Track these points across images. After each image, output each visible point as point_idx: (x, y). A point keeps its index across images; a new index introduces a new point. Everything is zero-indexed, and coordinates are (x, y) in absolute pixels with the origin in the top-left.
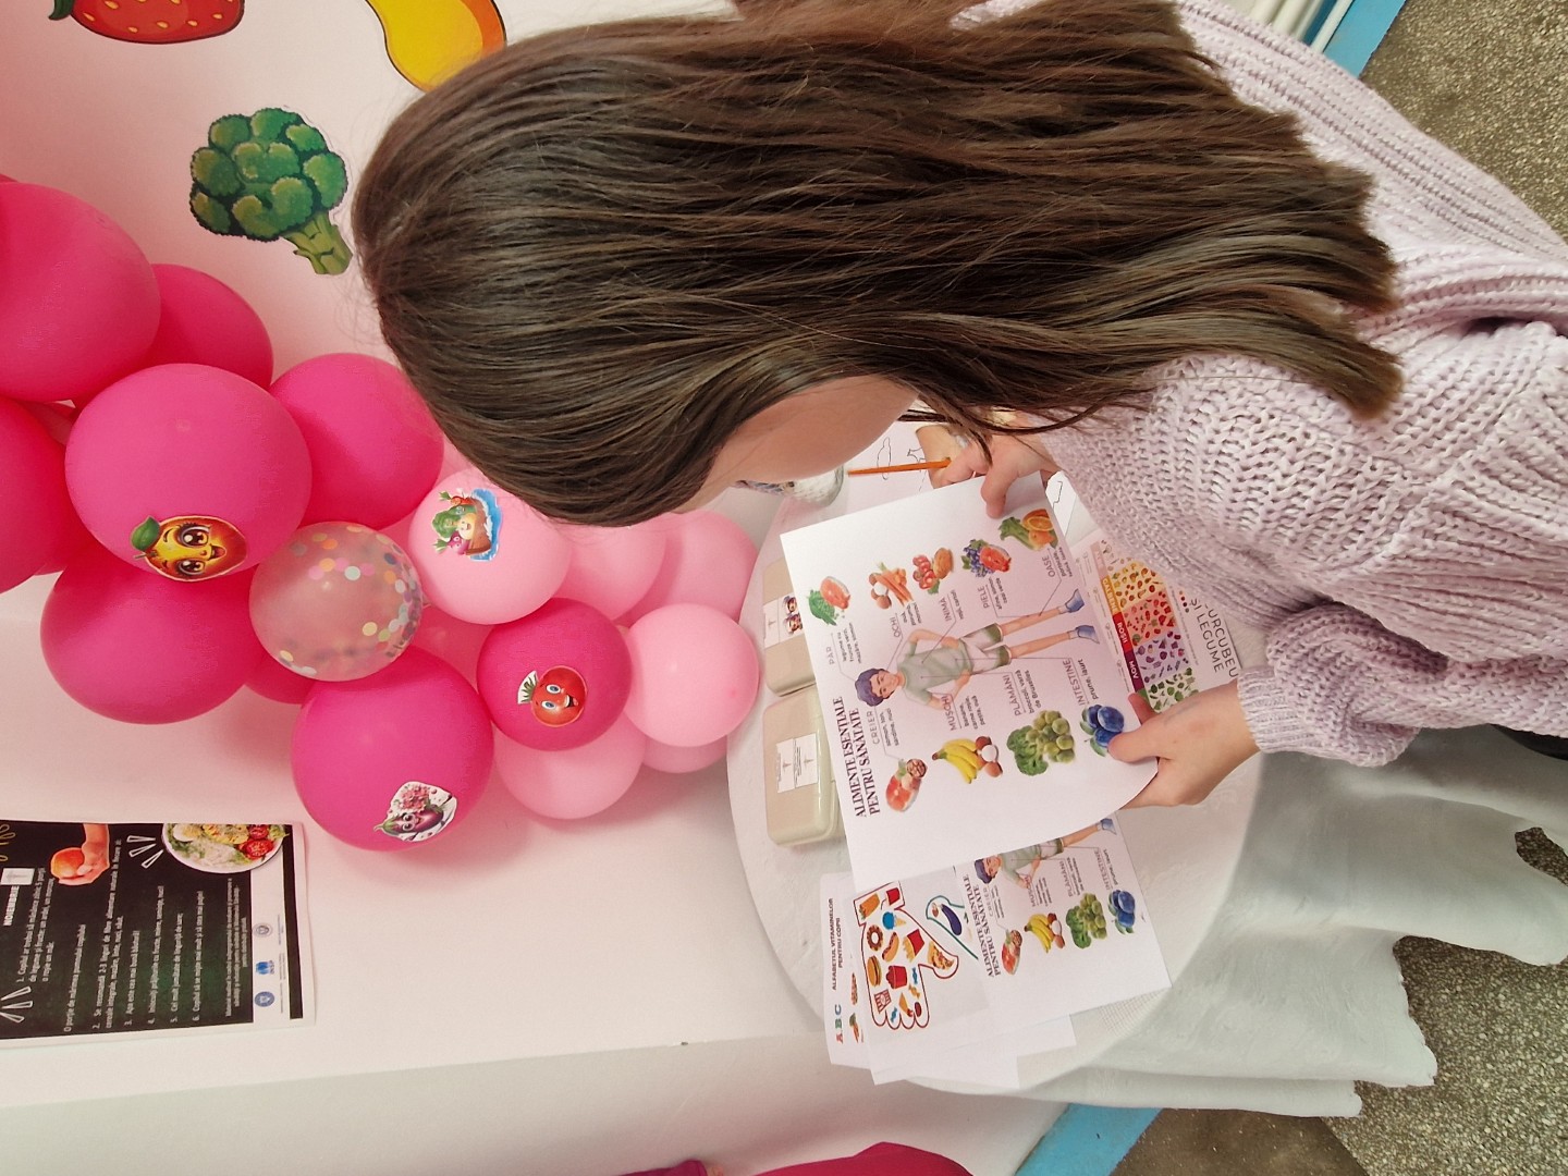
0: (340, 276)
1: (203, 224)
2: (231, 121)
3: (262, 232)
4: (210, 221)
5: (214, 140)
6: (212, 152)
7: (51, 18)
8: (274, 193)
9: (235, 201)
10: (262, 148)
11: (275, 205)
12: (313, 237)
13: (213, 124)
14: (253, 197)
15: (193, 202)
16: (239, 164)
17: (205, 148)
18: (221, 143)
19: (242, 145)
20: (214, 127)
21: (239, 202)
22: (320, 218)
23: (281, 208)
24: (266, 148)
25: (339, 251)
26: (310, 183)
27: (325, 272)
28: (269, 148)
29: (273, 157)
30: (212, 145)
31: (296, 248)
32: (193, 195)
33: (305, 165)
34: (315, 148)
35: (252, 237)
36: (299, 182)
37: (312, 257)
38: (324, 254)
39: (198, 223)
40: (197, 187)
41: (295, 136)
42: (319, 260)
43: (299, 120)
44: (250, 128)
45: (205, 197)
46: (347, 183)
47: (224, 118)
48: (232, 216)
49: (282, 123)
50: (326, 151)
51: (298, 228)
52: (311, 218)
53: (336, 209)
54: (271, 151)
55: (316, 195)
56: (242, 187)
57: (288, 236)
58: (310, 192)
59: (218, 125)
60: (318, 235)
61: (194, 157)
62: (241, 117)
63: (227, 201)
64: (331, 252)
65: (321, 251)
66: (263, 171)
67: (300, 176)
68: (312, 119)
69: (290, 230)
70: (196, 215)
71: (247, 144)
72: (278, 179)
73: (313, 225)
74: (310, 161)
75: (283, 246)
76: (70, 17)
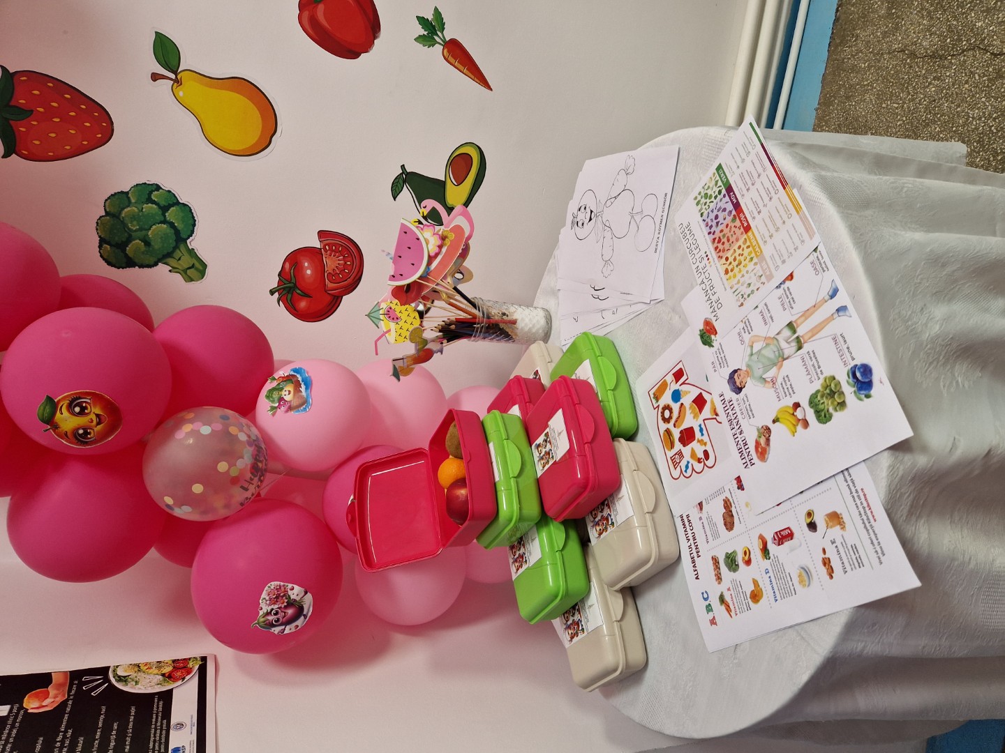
0: (201, 281)
1: (109, 263)
2: (116, 196)
3: (147, 262)
4: (113, 261)
5: (108, 210)
6: (108, 218)
7: (3, 157)
8: (150, 236)
9: (127, 246)
10: (138, 209)
11: (152, 243)
12: (179, 259)
13: (106, 200)
14: (138, 241)
15: (101, 251)
16: (125, 222)
17: (103, 216)
18: (112, 210)
19: (126, 210)
20: (107, 202)
21: (129, 246)
22: (182, 247)
23: (157, 245)
24: (140, 209)
25: (197, 265)
26: (172, 225)
27: (192, 280)
28: (142, 209)
29: (146, 213)
30: (107, 213)
31: (171, 268)
32: (100, 247)
33: (167, 214)
34: (171, 203)
35: (141, 266)
36: (165, 226)
37: (181, 272)
38: (189, 268)
39: (106, 264)
40: (102, 241)
41: (157, 198)
42: (186, 273)
43: (158, 188)
44: (129, 198)
45: (109, 247)
46: (195, 221)
47: (112, 195)
48: (126, 256)
49: (148, 191)
50: (178, 203)
51: (169, 255)
52: (176, 247)
53: (191, 238)
54: (144, 210)
55: (177, 232)
56: (130, 236)
57: (164, 262)
58: (173, 231)
59: (109, 200)
60: (182, 258)
61: (97, 223)
62: (122, 192)
63: (122, 246)
64: (193, 266)
65: (186, 267)
66: (141, 223)
67: (164, 222)
68: (166, 185)
69: (164, 258)
70: (104, 259)
71: (129, 209)
72: (151, 227)
73: (178, 251)
74: (169, 211)
75: (162, 269)
76: (14, 155)
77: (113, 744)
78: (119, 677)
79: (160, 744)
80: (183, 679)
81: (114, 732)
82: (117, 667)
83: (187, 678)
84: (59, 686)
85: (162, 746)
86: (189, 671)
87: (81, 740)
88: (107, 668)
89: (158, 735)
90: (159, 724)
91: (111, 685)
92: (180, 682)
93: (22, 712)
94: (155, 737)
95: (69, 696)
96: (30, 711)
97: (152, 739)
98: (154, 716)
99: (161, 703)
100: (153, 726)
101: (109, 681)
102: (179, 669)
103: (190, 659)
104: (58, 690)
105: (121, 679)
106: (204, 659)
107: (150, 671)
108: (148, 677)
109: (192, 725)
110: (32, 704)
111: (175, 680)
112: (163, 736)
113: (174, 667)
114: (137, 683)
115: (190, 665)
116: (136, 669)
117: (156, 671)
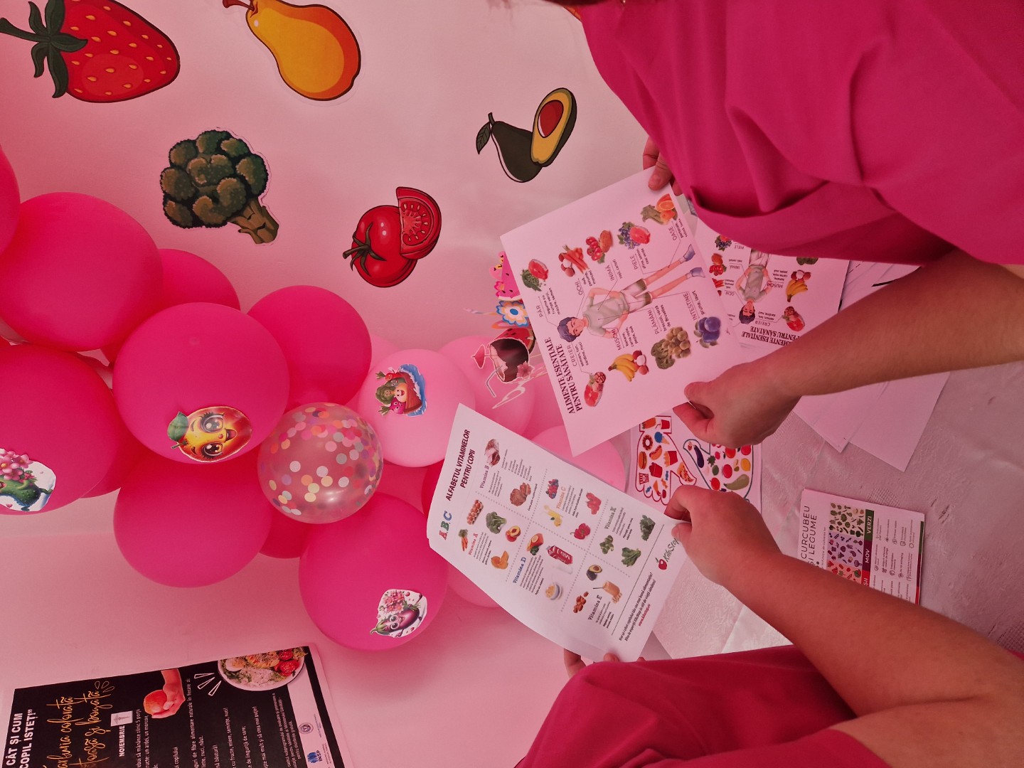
0: (272, 242)
1: (175, 223)
2: (183, 145)
3: (215, 221)
4: (179, 219)
5: (173, 161)
6: (173, 170)
7: (54, 97)
8: (219, 192)
9: (194, 203)
10: (206, 160)
11: (221, 200)
12: (250, 218)
13: (171, 150)
14: (205, 197)
15: (166, 208)
16: (192, 174)
17: (168, 168)
18: (178, 161)
19: (193, 161)
20: (172, 152)
21: (196, 203)
22: (253, 204)
23: (226, 201)
24: (208, 160)
25: (269, 224)
26: (242, 179)
27: (262, 241)
28: (211, 160)
29: (214, 165)
30: (173, 165)
31: (240, 228)
32: (165, 203)
33: (237, 167)
34: (242, 153)
35: (209, 226)
36: (235, 180)
37: (252, 232)
38: (260, 228)
39: (170, 223)
40: (167, 197)
41: (227, 148)
42: (256, 233)
43: (228, 136)
44: (196, 148)
45: (174, 203)
46: (268, 175)
47: (178, 144)
48: (192, 213)
49: (216, 139)
50: (249, 154)
51: (239, 213)
52: (246, 205)
53: (263, 194)
54: (212, 162)
55: (247, 186)
56: (197, 191)
57: (233, 221)
58: (243, 186)
59: (174, 150)
60: (253, 216)
61: (161, 176)
62: (189, 141)
63: (188, 203)
64: (264, 226)
65: (257, 227)
66: (209, 177)
67: (235, 175)
68: (237, 133)
69: (232, 215)
70: (169, 217)
71: (196, 160)
72: (220, 181)
73: (248, 209)
74: (240, 163)
75: (231, 228)
76: (66, 94)
77: (248, 752)
78: (230, 672)
79: (294, 749)
80: (294, 673)
81: (245, 738)
82: (225, 661)
83: (297, 671)
84: (173, 686)
85: (297, 752)
86: (297, 665)
87: (215, 748)
88: (216, 663)
89: (289, 739)
90: (286, 727)
91: (224, 683)
92: (291, 677)
93: (146, 718)
94: (287, 741)
95: (187, 697)
96: (154, 717)
97: (285, 744)
98: (279, 718)
99: (280, 701)
100: (281, 729)
101: (221, 678)
102: (285, 662)
103: (293, 649)
104: (173, 690)
105: (233, 675)
106: (306, 649)
107: (259, 664)
108: (258, 671)
109: (318, 727)
110: (153, 709)
111: (287, 675)
112: (295, 740)
113: (281, 660)
114: (249, 679)
115: (296, 657)
116: (244, 663)
117: (264, 665)
